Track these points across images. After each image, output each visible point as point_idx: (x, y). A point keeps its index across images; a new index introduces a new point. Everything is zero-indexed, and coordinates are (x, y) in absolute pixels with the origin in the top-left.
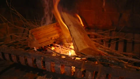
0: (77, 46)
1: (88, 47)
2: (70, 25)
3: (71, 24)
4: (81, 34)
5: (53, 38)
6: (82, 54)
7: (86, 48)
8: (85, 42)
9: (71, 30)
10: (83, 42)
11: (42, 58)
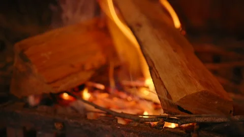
0: (165, 88)
1: (201, 88)
2: (139, 25)
3: (143, 20)
4: (175, 51)
5: (88, 67)
6: (181, 112)
7: (195, 91)
8: (190, 73)
9: (142, 39)
10: (185, 75)
11: (58, 126)
